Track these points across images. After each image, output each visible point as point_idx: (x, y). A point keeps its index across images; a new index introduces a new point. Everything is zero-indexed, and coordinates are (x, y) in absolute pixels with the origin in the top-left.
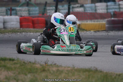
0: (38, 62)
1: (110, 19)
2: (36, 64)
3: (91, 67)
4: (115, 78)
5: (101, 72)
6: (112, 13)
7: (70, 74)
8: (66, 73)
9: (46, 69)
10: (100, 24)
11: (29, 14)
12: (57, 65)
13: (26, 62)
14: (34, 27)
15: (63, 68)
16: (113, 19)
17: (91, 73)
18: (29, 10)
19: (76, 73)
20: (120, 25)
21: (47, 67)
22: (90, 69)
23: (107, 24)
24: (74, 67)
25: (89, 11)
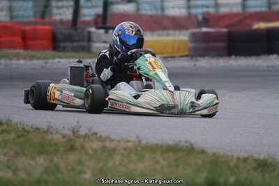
0: (57, 129)
1: (198, 30)
2: (52, 133)
3: (180, 141)
4: (237, 166)
5: (203, 152)
6: (200, 17)
7: (134, 157)
8: (123, 155)
9: (77, 145)
10: (175, 41)
11: (12, 17)
12: (98, 135)
13: (27, 129)
14: (26, 47)
15: (115, 143)
16: (204, 30)
17: (181, 154)
18: (10, 9)
19: (147, 155)
20: (222, 44)
21: (77, 139)
22: (176, 145)
23: (192, 42)
24: (140, 142)
25: (146, 10)
